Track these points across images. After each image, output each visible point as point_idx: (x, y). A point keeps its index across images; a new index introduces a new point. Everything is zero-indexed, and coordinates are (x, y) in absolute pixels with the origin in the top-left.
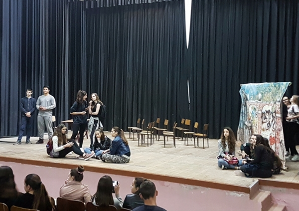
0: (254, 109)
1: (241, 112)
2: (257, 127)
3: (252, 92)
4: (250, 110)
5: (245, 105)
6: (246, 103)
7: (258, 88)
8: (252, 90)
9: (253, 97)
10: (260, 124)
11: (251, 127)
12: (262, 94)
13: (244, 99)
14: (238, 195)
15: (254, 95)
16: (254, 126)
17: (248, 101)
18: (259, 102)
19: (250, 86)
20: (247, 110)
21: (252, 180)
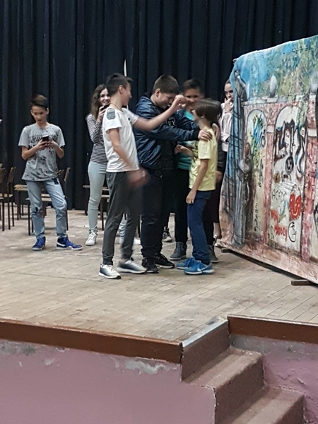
0: (260, 121)
2: (263, 171)
3: (256, 75)
4: (250, 126)
5: (241, 116)
6: (242, 109)
7: (270, 61)
8: (258, 68)
9: (257, 88)
10: (269, 163)
11: (250, 172)
12: (278, 75)
13: (239, 96)
14: (149, 367)
15: (260, 84)
16: (257, 170)
17: (246, 103)
18: (270, 100)
19: (252, 59)
20: (244, 129)
21: (208, 320)
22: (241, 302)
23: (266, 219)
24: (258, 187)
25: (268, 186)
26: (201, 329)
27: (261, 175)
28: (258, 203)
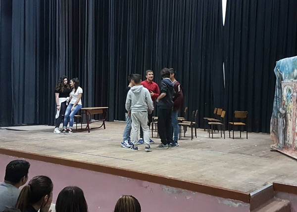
0: (289, 90)
1: (275, 96)
2: (292, 113)
3: (287, 69)
4: (285, 92)
5: (280, 88)
6: (281, 85)
7: (294, 62)
8: (288, 66)
9: (288, 75)
10: (295, 110)
11: (286, 114)
13: (279, 79)
14: (234, 204)
15: (289, 73)
16: (289, 113)
17: (282, 82)
18: (294, 81)
19: (285, 62)
20: (281, 94)
21: (263, 183)
22: (280, 176)
23: (294, 136)
24: (289, 121)
25: (294, 120)
26: (260, 188)
27: (291, 115)
28: (290, 129)
